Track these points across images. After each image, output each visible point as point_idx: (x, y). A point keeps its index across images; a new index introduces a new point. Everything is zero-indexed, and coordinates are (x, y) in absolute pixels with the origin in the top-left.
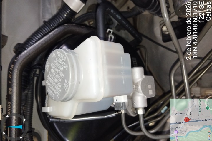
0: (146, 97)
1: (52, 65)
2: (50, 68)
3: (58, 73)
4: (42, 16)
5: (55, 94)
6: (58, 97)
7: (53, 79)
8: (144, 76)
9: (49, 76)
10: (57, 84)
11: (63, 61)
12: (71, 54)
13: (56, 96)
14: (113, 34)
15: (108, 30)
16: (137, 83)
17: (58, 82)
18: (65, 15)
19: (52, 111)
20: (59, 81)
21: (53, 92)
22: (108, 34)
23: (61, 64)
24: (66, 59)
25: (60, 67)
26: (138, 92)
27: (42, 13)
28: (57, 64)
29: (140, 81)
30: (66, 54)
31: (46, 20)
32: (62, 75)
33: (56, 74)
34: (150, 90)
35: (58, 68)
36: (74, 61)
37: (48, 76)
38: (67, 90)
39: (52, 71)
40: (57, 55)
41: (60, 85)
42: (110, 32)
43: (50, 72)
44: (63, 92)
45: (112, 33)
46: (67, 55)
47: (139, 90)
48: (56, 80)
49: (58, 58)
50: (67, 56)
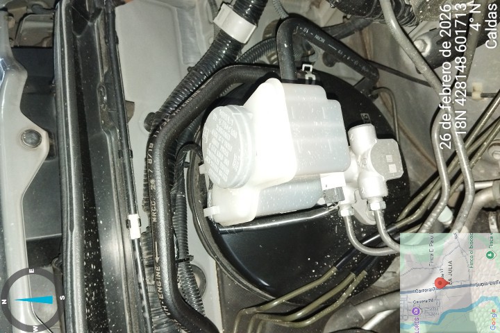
0: (383, 177)
1: (213, 132)
2: (210, 136)
3: (223, 145)
4: (184, 60)
5: (220, 177)
6: (226, 181)
7: (216, 155)
8: (376, 140)
9: (210, 149)
10: (223, 161)
11: (230, 125)
12: (241, 114)
13: (222, 180)
14: (314, 71)
15: (304, 66)
16: (364, 154)
17: (224, 159)
18: (224, 52)
19: (219, 212)
20: (224, 156)
21: (217, 174)
22: (304, 73)
23: (226, 131)
24: (234, 122)
25: (226, 135)
26: (367, 169)
27: (183, 55)
28: (220, 130)
29: (369, 150)
30: (233, 114)
31: (192, 65)
32: (230, 148)
33: (220, 146)
34: (390, 165)
35: (223, 137)
36: (246, 125)
37: (208, 150)
38: (238, 169)
39: (214, 142)
40: (219, 117)
41: (227, 162)
42: (308, 69)
43: (210, 144)
44: (233, 172)
45: (311, 70)
46: (236, 116)
47: (368, 166)
48: (220, 155)
49: (222, 122)
50: (234, 117)
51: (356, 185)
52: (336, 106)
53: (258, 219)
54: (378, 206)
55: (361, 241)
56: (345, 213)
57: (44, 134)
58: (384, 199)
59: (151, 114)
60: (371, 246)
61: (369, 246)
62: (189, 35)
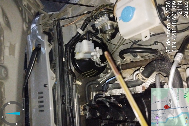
0: (100, 55)
8: (99, 49)
12: (81, 44)
16: (97, 51)
18: (78, 35)
27: (71, 35)
31: (73, 37)
52: (93, 44)
54: (98, 58)
56: (95, 60)
57: (51, 45)
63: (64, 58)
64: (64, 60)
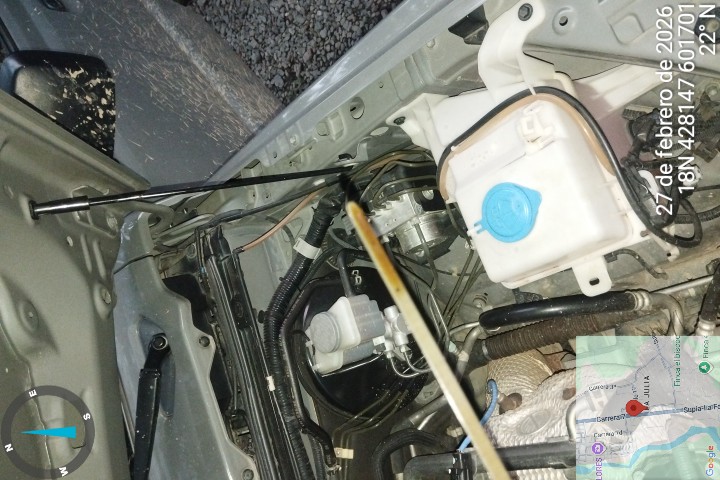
0: (405, 334)
8: (398, 314)
15: (354, 271)
16: (393, 322)
26: (396, 330)
29: (396, 319)
31: (282, 277)
42: (356, 273)
45: (358, 273)
51: (391, 339)
52: (375, 303)
53: (344, 367)
54: (403, 350)
55: (401, 371)
56: (389, 356)
57: (210, 337)
58: (407, 345)
59: (261, 312)
60: (407, 373)
61: (406, 373)
62: (273, 251)
63: (270, 379)
64: (272, 387)
